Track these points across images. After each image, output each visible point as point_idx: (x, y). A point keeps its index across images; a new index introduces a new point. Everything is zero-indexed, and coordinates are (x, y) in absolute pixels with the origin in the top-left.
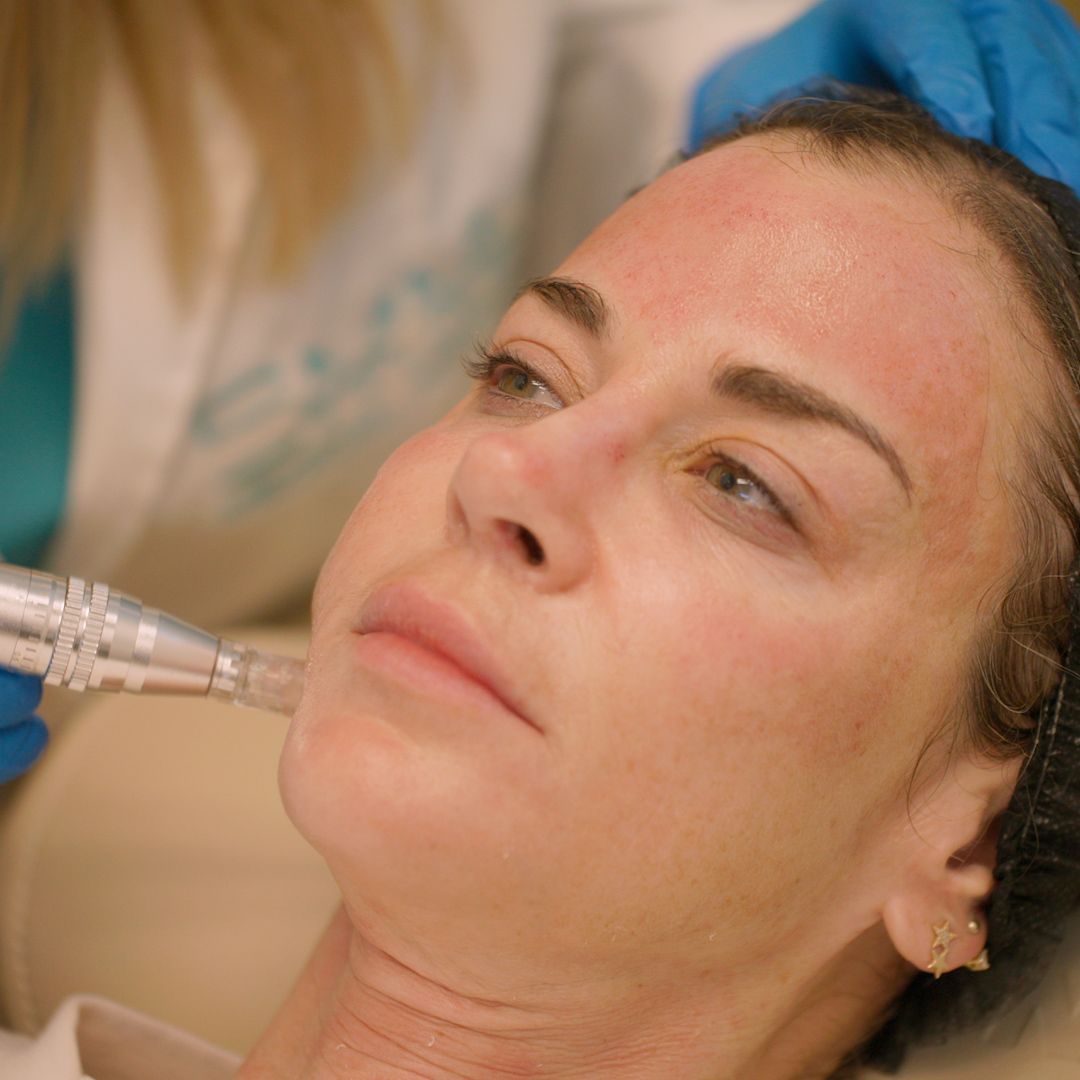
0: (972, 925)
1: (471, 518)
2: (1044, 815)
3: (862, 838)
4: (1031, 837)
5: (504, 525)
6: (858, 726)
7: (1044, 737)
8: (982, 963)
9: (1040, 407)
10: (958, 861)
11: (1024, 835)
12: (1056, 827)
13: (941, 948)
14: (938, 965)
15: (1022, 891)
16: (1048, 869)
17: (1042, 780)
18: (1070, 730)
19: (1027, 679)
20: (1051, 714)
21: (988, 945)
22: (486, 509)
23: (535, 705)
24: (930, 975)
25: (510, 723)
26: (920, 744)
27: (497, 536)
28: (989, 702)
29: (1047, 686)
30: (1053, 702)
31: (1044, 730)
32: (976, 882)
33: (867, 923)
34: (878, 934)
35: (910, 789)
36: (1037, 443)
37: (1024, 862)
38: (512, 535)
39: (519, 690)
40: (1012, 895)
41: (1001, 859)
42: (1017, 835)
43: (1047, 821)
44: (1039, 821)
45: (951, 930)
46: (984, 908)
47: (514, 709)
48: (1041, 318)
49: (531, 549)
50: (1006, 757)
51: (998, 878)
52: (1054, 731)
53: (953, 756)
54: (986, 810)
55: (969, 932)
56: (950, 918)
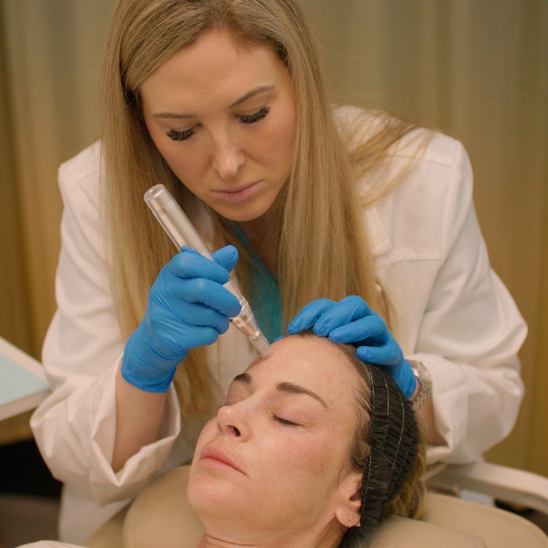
0: (357, 515)
1: (221, 426)
2: (371, 486)
3: (328, 496)
4: (368, 492)
5: (230, 427)
6: (322, 466)
7: (367, 466)
8: (359, 525)
9: (358, 388)
10: (352, 499)
11: (366, 492)
12: (374, 489)
13: (350, 520)
14: (350, 525)
15: (368, 507)
16: (373, 501)
17: (369, 477)
18: (374, 465)
19: (363, 452)
20: (369, 461)
21: (361, 521)
22: (225, 423)
23: (242, 467)
24: (349, 528)
25: (237, 472)
26: (339, 470)
27: (229, 430)
28: (354, 458)
29: (368, 455)
30: (369, 458)
31: (367, 465)
32: (357, 504)
33: (332, 517)
34: (335, 519)
35: (337, 482)
36: (358, 395)
37: (367, 499)
38: (232, 429)
39: (237, 464)
40: (366, 508)
41: (362, 499)
42: (364, 492)
43: (371, 488)
44: (370, 488)
45: (352, 516)
46: (360, 511)
47: (237, 469)
48: (356, 367)
49: (237, 432)
50: (360, 473)
51: (362, 503)
52: (370, 465)
53: (348, 473)
54: (358, 486)
55: (356, 517)
56: (351, 513)
